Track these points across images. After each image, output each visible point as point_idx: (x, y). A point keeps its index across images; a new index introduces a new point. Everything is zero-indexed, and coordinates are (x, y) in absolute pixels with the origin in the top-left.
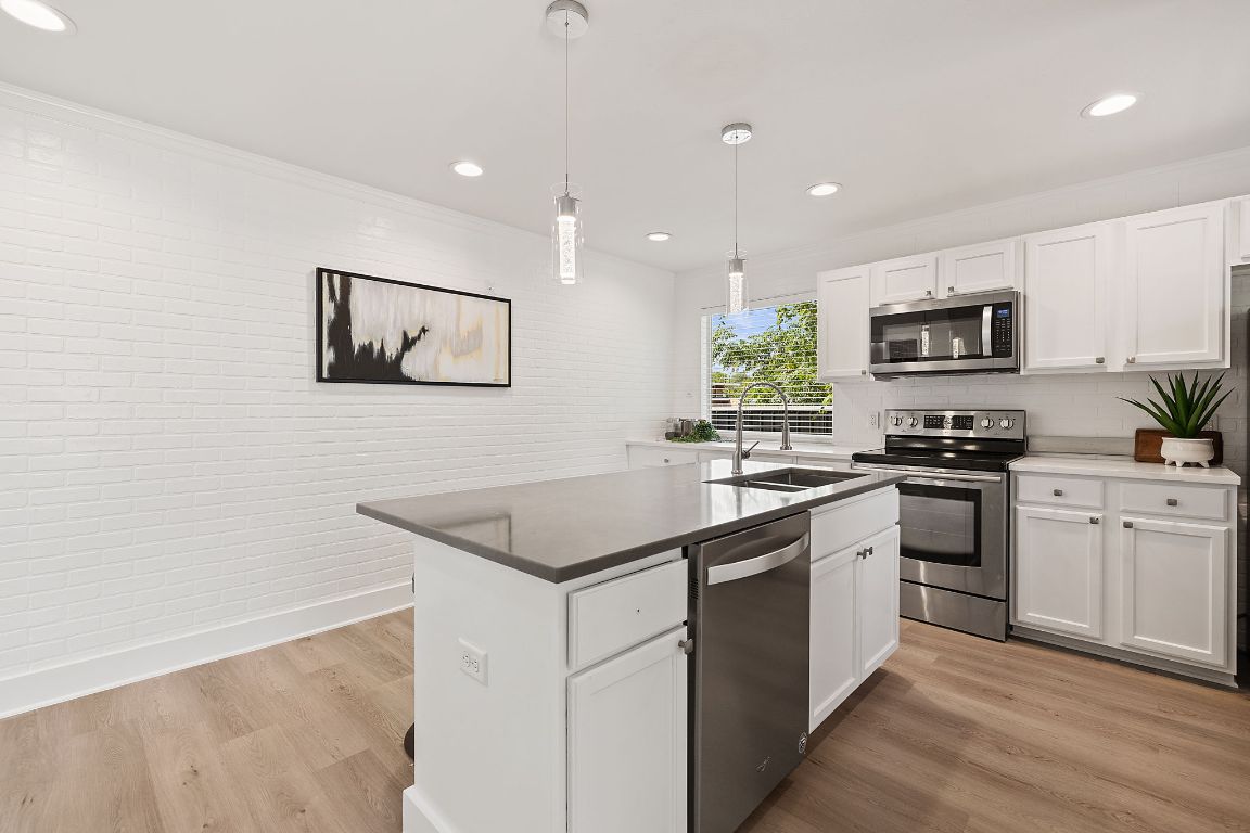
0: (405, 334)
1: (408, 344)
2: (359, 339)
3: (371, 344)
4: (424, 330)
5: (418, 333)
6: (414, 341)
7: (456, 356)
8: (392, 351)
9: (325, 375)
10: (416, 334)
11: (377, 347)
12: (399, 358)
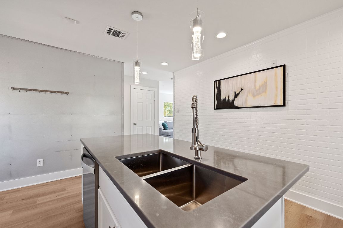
0: (235, 93)
1: (236, 95)
2: (223, 97)
3: (226, 98)
4: (241, 90)
5: (239, 91)
6: (238, 94)
7: (254, 96)
8: (231, 99)
9: (215, 108)
10: (239, 92)
11: (227, 98)
12: (234, 100)
